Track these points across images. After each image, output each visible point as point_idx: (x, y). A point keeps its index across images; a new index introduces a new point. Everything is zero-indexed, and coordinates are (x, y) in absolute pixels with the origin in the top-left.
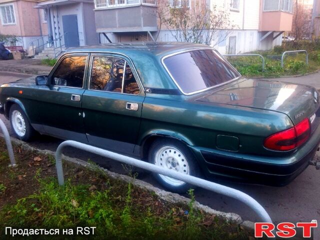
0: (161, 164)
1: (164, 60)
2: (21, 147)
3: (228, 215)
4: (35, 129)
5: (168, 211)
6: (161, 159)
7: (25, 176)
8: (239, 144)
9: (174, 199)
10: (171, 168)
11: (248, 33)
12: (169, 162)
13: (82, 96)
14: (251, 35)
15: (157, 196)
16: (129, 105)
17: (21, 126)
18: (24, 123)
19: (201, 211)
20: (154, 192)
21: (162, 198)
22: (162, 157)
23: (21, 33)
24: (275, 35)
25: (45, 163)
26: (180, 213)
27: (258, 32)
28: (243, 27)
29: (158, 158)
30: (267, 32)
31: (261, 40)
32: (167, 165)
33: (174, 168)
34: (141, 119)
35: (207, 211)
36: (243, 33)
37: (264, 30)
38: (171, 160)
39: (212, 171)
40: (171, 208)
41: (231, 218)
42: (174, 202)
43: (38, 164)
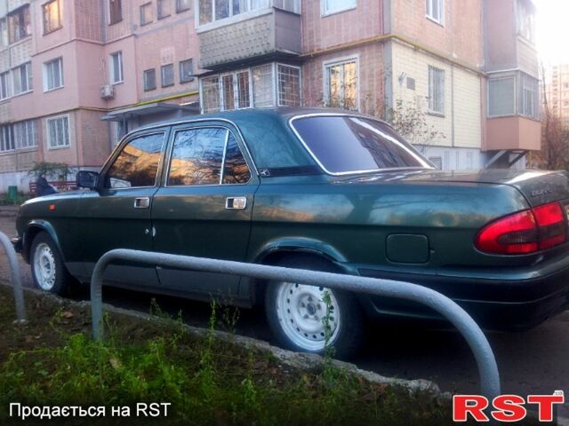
0: (289, 311)
1: (293, 122)
2: (43, 299)
3: (413, 384)
4: (72, 273)
5: (294, 381)
6: (288, 301)
7: (38, 337)
8: (430, 249)
9: (308, 362)
10: (306, 317)
11: (463, 154)
12: (303, 306)
13: (152, 199)
14: (468, 156)
15: (276, 359)
16: (231, 201)
17: (49, 272)
18: (53, 265)
19: (360, 379)
20: (271, 353)
21: (286, 362)
22: (290, 296)
23: (78, 161)
24: (512, 158)
25: (79, 320)
26: (317, 384)
27: (481, 152)
28: (453, 142)
29: (283, 298)
30: (497, 151)
31: (486, 166)
32: (299, 312)
33: (312, 317)
34: (252, 224)
35: (370, 380)
36: (453, 152)
37: (490, 149)
38: (305, 301)
39: (381, 308)
40: (300, 378)
41: (419, 388)
42: (308, 366)
43: (66, 322)
